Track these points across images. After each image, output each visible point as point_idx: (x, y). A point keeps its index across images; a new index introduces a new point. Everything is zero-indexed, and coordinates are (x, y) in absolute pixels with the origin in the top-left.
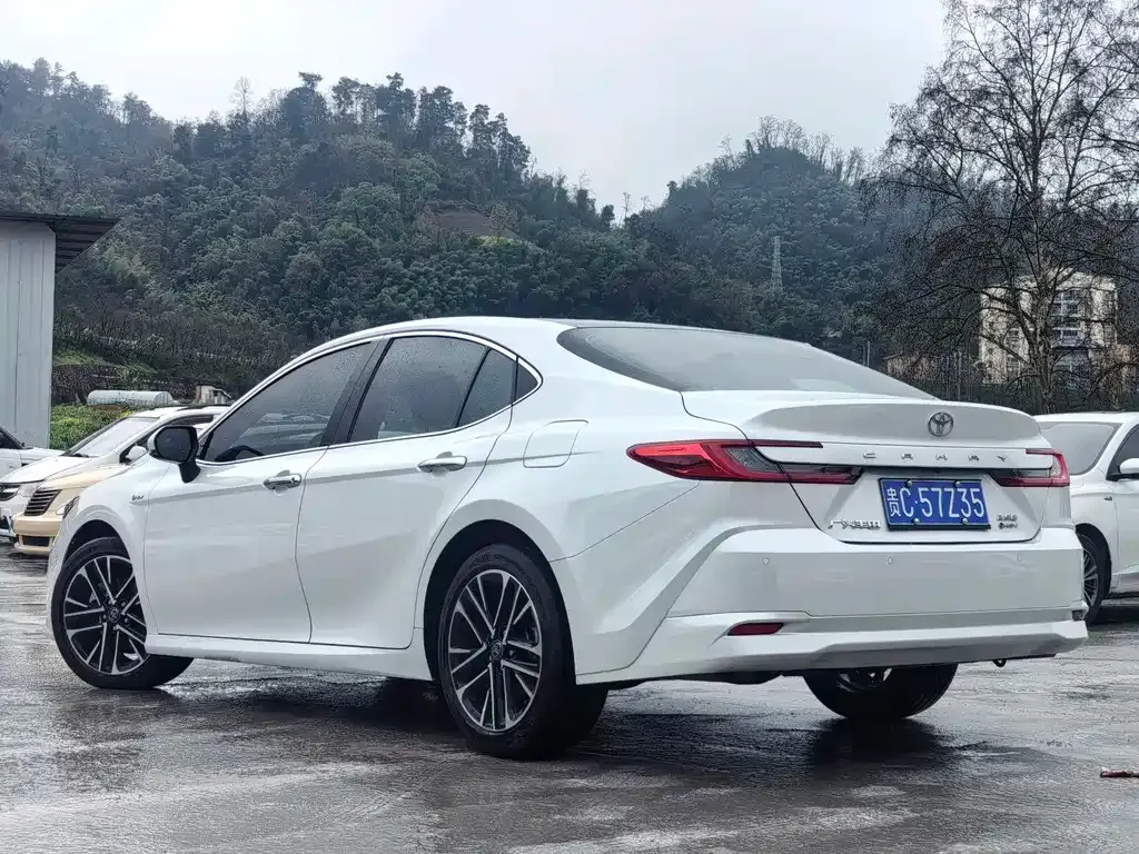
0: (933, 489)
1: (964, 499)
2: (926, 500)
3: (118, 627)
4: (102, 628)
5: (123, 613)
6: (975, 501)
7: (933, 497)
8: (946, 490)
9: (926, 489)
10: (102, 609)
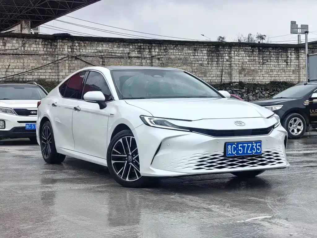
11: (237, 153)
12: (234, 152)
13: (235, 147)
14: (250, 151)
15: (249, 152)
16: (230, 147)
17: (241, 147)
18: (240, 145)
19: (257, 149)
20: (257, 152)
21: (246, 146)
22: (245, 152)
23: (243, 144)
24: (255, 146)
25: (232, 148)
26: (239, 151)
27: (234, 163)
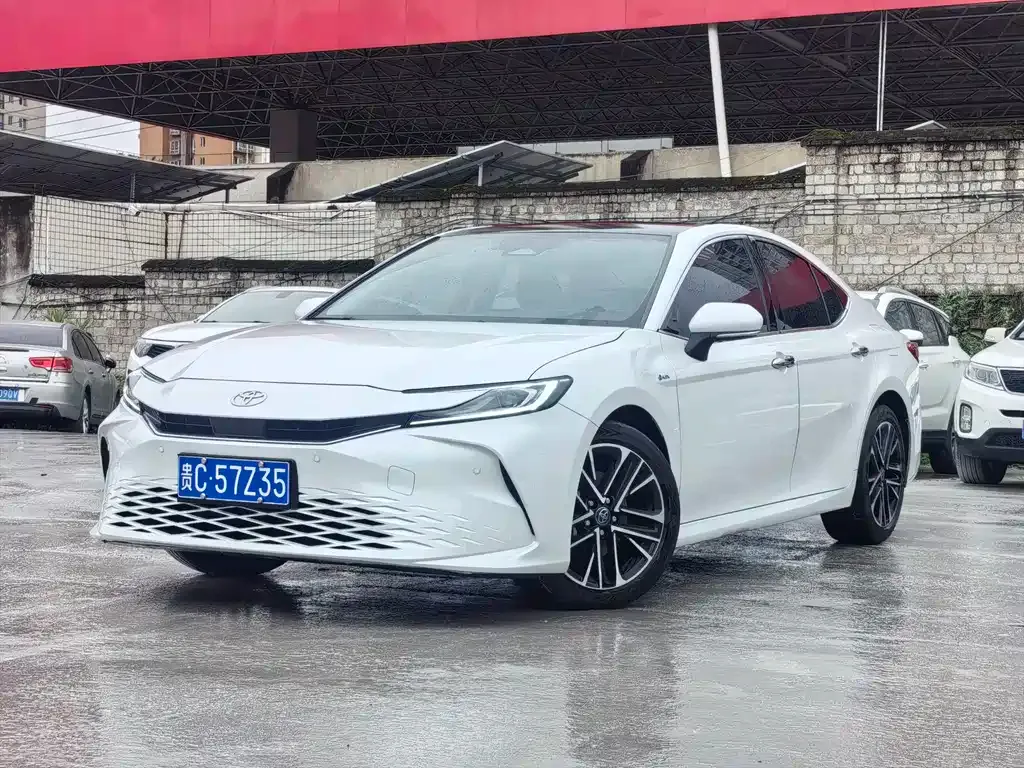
3: (603, 500)
4: (621, 506)
5: (591, 513)
10: (613, 528)
11: (210, 491)
12: (201, 486)
13: (205, 470)
14: (249, 491)
15: (246, 493)
16: (187, 470)
17: (221, 472)
18: (218, 467)
19: (274, 486)
20: (272, 497)
21: (239, 473)
22: (236, 493)
23: (229, 463)
24: (266, 475)
25: (194, 474)
26: (217, 486)
27: (211, 521)
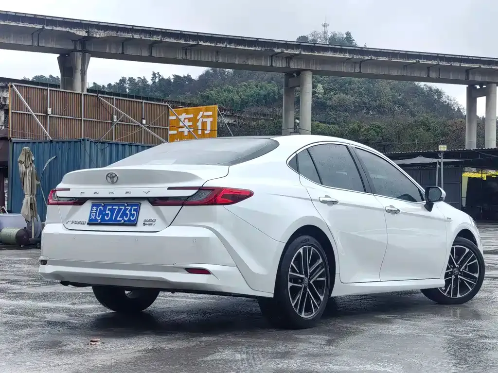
0: (114, 207)
1: (127, 212)
2: (109, 212)
6: (132, 212)
7: (112, 211)
8: (121, 207)
9: (111, 207)
